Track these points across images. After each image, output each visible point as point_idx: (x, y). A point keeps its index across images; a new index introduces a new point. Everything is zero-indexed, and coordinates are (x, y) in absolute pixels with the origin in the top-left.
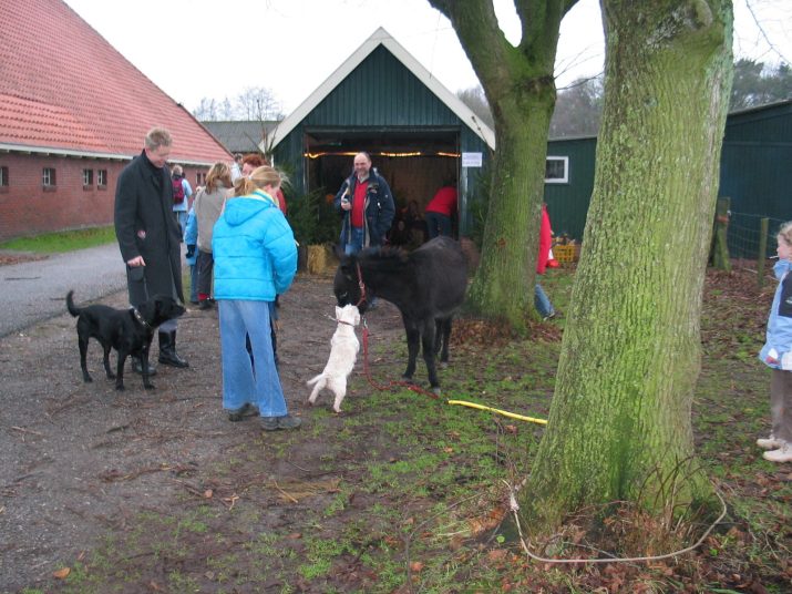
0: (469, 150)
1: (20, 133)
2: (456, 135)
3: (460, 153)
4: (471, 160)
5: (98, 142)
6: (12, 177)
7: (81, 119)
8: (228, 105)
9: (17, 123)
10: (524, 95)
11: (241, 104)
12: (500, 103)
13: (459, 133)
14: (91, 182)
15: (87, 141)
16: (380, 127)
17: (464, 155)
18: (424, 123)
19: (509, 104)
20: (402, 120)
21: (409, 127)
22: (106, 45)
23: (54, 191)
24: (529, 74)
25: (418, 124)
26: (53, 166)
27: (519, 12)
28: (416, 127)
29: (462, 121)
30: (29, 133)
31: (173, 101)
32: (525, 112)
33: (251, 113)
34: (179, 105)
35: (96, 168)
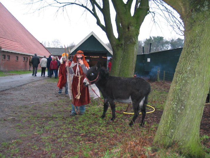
0: (109, 56)
1: (12, 48)
2: (106, 53)
3: (107, 57)
4: (109, 58)
5: (26, 51)
6: (10, 58)
7: (22, 46)
8: (49, 44)
9: (11, 46)
10: (118, 47)
11: (52, 43)
12: (114, 48)
13: (107, 53)
14: (25, 60)
15: (24, 51)
16: (91, 51)
17: (108, 57)
18: (100, 50)
19: (115, 48)
20: (96, 50)
21: (97, 51)
22: (24, 28)
23: (18, 61)
24: (119, 43)
25: (99, 50)
26: (18, 56)
27: (118, 32)
28: (99, 51)
29: (107, 50)
30: (13, 48)
31: (39, 42)
32: (118, 50)
33: (55, 46)
34: (41, 43)
35: (26, 57)
